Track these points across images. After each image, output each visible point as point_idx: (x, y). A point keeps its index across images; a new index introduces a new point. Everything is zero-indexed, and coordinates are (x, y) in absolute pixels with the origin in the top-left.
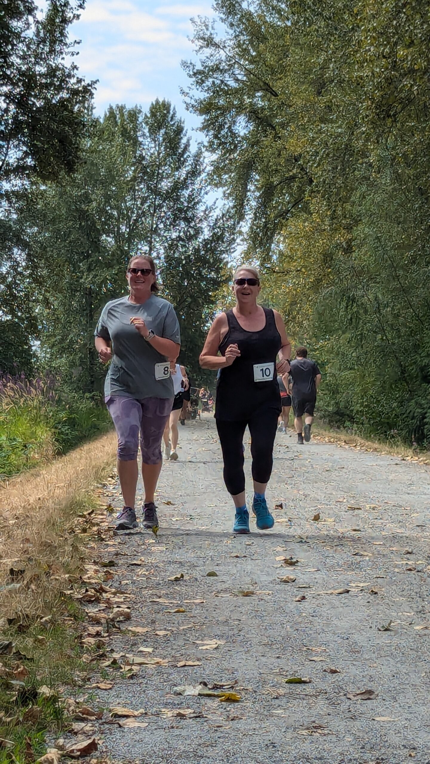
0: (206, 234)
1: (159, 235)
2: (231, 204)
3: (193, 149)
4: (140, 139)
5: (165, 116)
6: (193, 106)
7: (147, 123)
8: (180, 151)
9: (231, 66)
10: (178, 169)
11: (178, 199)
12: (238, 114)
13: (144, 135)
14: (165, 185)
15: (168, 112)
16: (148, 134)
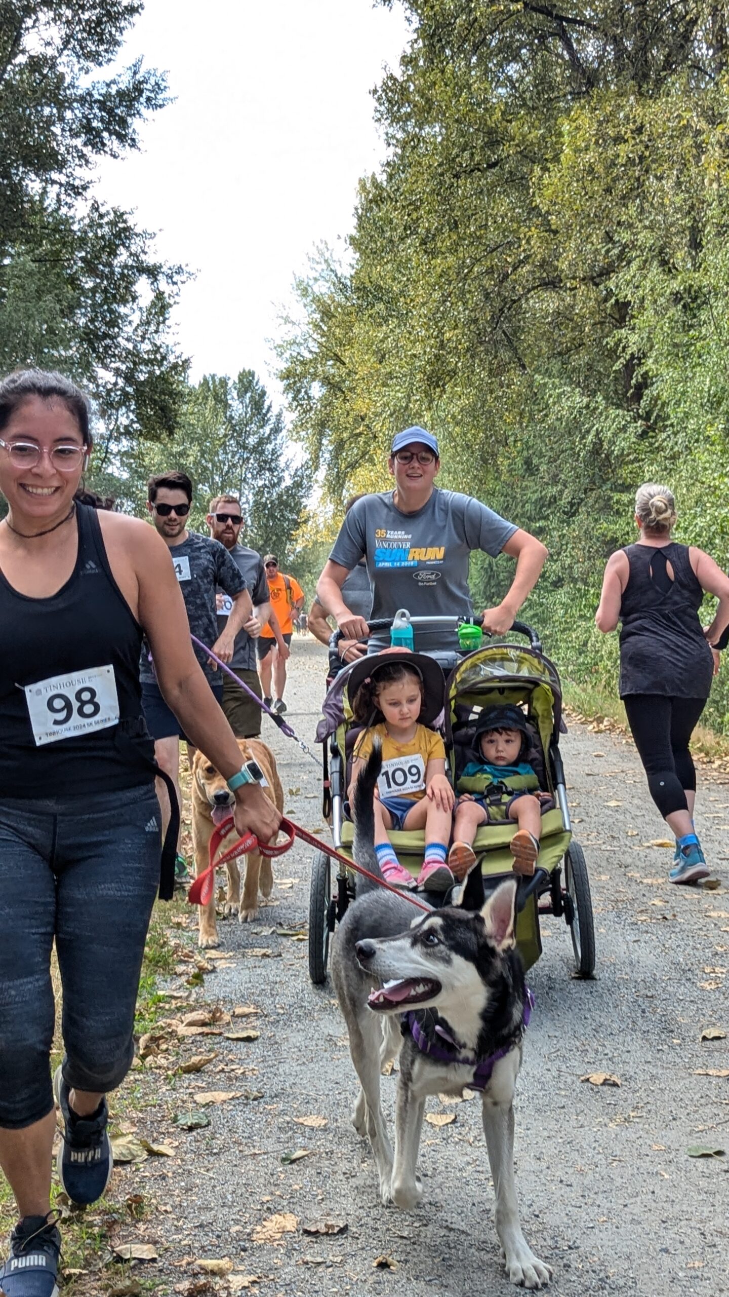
0: (288, 482)
1: (248, 484)
2: (309, 457)
3: (275, 411)
4: (230, 402)
5: (251, 382)
6: (274, 374)
7: (235, 388)
8: (264, 411)
9: (305, 340)
10: (262, 427)
11: (263, 451)
12: (314, 380)
13: (233, 398)
14: (252, 441)
15: (253, 378)
16: (236, 397)
